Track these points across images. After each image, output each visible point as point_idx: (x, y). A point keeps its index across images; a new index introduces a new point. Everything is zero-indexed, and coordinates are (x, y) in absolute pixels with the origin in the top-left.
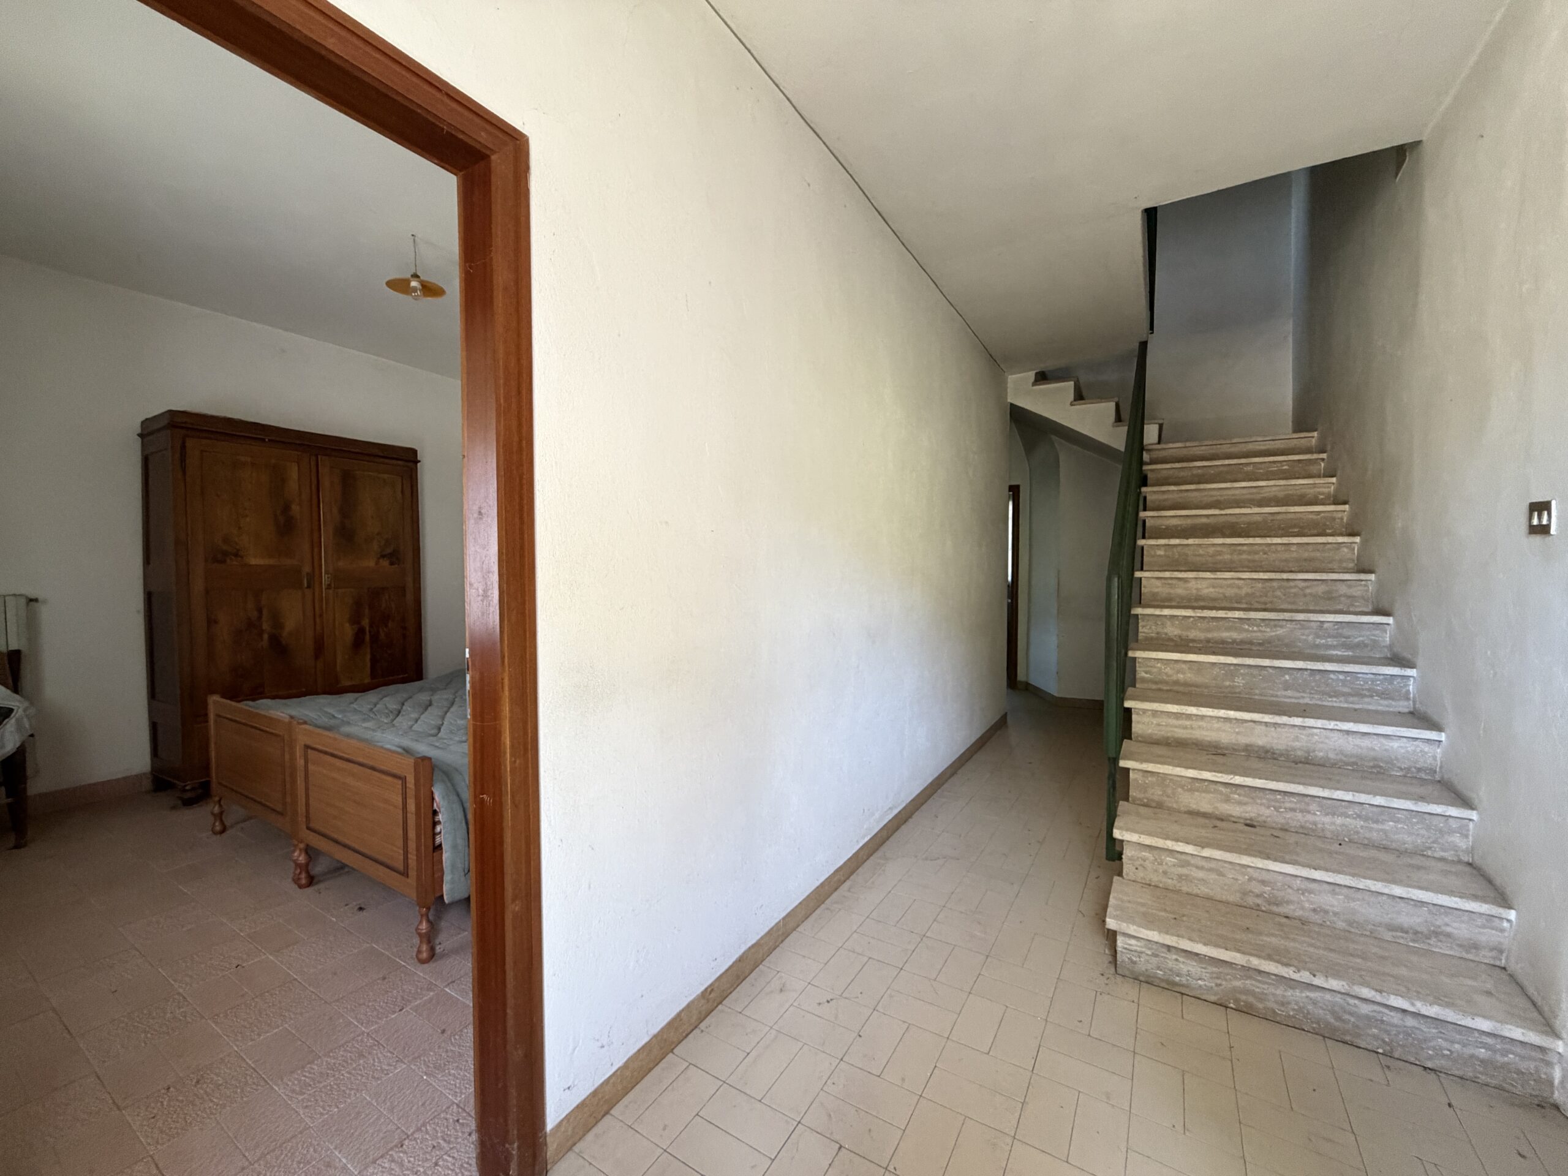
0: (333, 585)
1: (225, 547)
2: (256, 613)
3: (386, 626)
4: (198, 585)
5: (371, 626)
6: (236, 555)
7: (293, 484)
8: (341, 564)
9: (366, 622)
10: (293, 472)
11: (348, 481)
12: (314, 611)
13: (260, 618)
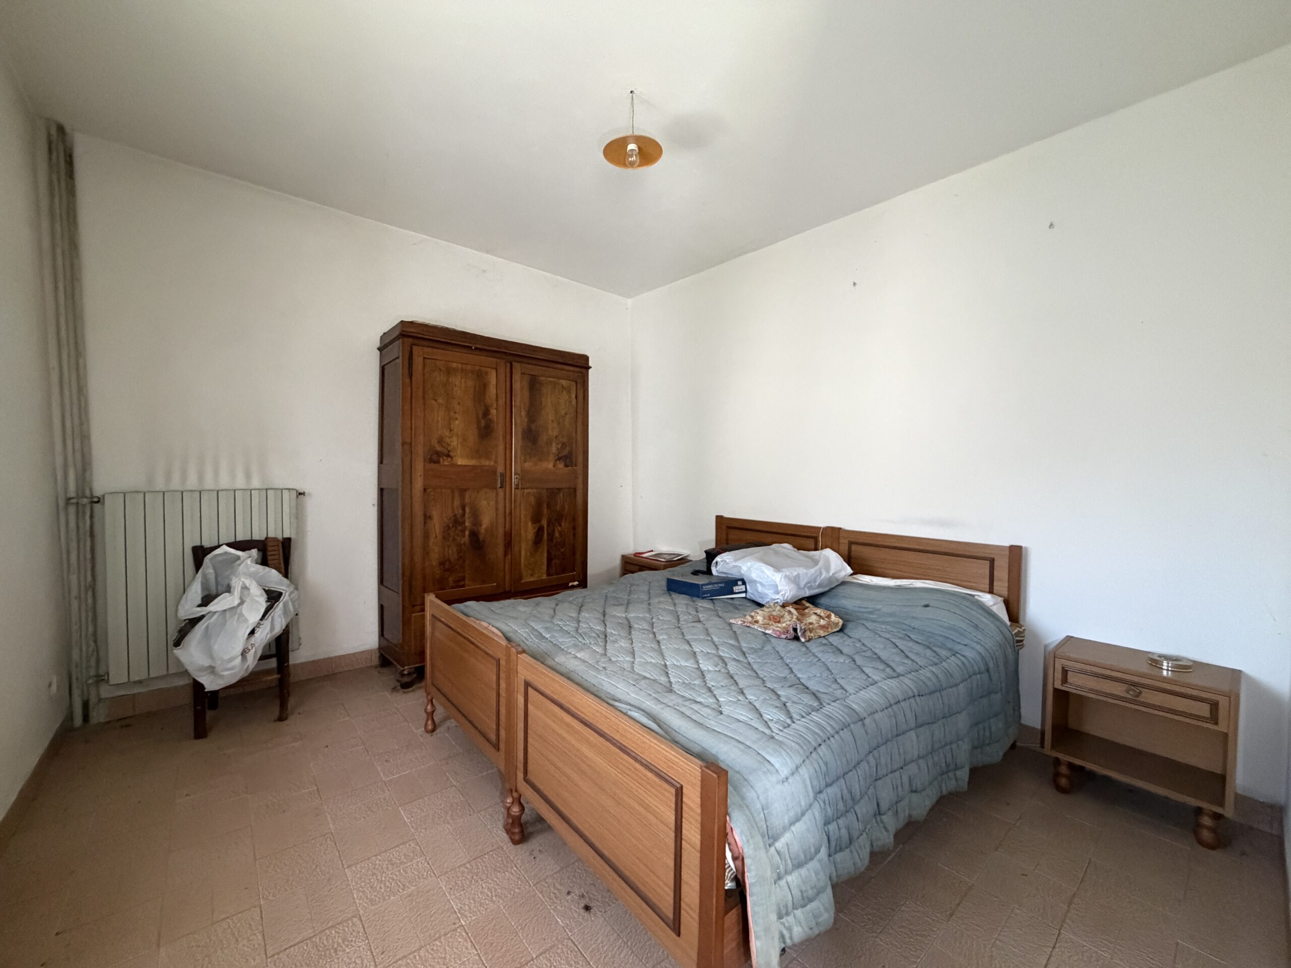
0: (520, 486)
1: (439, 448)
2: (460, 511)
3: (560, 525)
4: (419, 484)
5: (548, 525)
6: (448, 456)
7: (492, 390)
8: (527, 465)
9: (544, 523)
10: (492, 378)
11: (534, 385)
12: (505, 510)
13: (463, 515)
